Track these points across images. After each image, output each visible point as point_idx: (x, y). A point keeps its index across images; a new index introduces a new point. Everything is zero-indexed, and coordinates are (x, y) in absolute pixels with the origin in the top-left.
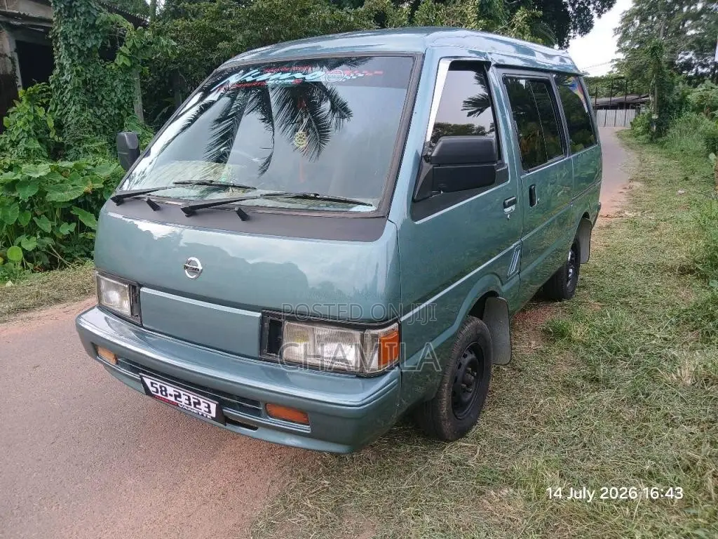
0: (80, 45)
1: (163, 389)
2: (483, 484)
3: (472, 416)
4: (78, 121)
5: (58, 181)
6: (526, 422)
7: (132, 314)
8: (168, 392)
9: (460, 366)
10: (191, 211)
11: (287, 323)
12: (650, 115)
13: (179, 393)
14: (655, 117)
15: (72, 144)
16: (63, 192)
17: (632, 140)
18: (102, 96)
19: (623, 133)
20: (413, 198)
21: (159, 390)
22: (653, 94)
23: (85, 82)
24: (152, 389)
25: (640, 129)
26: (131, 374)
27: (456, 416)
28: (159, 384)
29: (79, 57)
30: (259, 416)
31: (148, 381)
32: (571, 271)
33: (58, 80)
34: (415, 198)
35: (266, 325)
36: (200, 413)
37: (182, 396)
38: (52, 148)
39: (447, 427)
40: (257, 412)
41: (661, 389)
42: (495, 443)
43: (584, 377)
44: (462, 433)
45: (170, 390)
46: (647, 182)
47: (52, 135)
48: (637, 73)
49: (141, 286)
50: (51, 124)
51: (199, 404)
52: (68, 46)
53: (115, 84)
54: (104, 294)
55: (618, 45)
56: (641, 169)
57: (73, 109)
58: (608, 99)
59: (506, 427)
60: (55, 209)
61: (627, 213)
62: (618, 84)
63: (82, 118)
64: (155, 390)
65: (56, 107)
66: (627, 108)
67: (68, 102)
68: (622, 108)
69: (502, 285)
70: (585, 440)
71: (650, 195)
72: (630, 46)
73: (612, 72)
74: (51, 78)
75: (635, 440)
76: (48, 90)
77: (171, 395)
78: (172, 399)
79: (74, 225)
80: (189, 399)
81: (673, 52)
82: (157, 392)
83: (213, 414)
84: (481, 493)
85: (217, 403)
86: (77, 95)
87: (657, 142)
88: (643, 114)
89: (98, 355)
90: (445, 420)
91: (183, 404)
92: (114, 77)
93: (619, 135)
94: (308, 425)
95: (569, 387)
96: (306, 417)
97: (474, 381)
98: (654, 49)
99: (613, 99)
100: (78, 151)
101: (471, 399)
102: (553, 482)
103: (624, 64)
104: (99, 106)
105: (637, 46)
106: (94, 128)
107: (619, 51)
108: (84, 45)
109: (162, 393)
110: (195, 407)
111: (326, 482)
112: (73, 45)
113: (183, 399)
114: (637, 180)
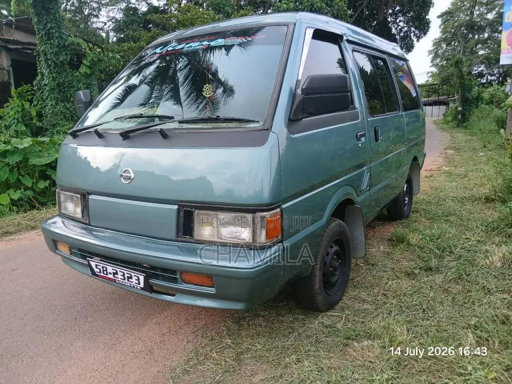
0: (54, 59)
1: (105, 269)
2: (349, 339)
3: (338, 293)
4: (53, 112)
5: (37, 150)
6: (379, 298)
7: (83, 216)
8: (108, 271)
9: (328, 254)
10: (126, 135)
11: (197, 211)
12: (456, 108)
13: (116, 271)
14: (460, 109)
15: (48, 127)
16: (41, 158)
17: (446, 126)
18: (71, 94)
19: (438, 121)
20: (289, 118)
21: (102, 270)
22: (458, 93)
23: (58, 85)
24: (96, 270)
25: (449, 118)
26: (81, 261)
27: (326, 293)
28: (101, 265)
29: (54, 68)
30: (177, 283)
31: (93, 264)
32: (407, 199)
33: (40, 83)
34: (291, 117)
35: (182, 214)
36: (132, 286)
37: (119, 273)
38: (34, 131)
39: (320, 299)
40: (175, 280)
41: (479, 270)
42: (356, 313)
43: (420, 268)
44: (331, 306)
45: (110, 269)
46: (457, 149)
47: (34, 121)
48: (446, 80)
49: (89, 194)
50: (34, 113)
51: (131, 277)
52: (47, 60)
53: (79, 86)
54: (63, 205)
55: (432, 62)
56: (453, 142)
57: (50, 103)
58: (427, 99)
59: (364, 301)
60: (35, 171)
61: (444, 168)
62: (433, 89)
63: (57, 109)
64: (98, 270)
65: (38, 102)
66: (440, 105)
67: (47, 99)
68: (436, 105)
69: (357, 196)
70: (424, 307)
71: (459, 157)
72: (440, 62)
73: (428, 81)
74: (35, 83)
75: (462, 305)
76: (32, 90)
77: (110, 273)
78: (111, 276)
79: (48, 182)
80: (124, 275)
81: (470, 66)
82: (100, 272)
83: (142, 285)
84: (347, 345)
85: (144, 275)
86: (53, 93)
87: (462, 126)
88: (452, 108)
89: (57, 249)
90: (318, 293)
91: (119, 279)
92: (79, 82)
93: (435, 122)
94: (214, 287)
95: (409, 275)
96: (212, 280)
97: (339, 266)
98: (457, 62)
99: (430, 99)
100: (53, 132)
101: (337, 281)
102: (401, 334)
103: (436, 74)
104: (68, 101)
105: (445, 62)
106: (65, 117)
107: (433, 65)
108: (58, 59)
109: (104, 273)
110: (128, 281)
111: (228, 341)
112: (50, 59)
113: (120, 276)
114: (450, 149)
